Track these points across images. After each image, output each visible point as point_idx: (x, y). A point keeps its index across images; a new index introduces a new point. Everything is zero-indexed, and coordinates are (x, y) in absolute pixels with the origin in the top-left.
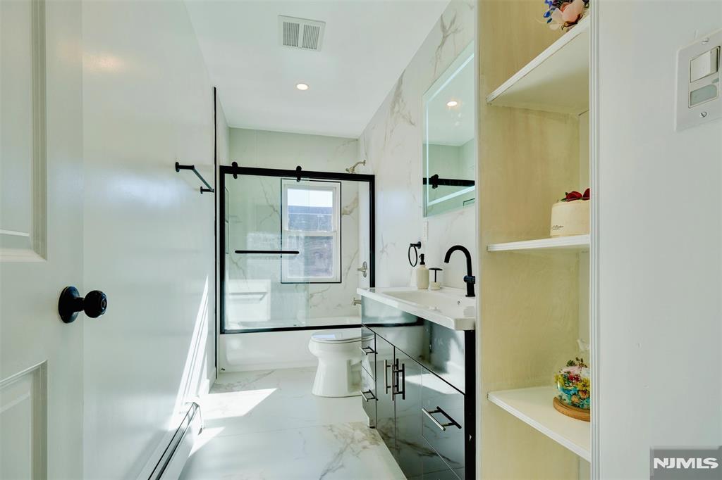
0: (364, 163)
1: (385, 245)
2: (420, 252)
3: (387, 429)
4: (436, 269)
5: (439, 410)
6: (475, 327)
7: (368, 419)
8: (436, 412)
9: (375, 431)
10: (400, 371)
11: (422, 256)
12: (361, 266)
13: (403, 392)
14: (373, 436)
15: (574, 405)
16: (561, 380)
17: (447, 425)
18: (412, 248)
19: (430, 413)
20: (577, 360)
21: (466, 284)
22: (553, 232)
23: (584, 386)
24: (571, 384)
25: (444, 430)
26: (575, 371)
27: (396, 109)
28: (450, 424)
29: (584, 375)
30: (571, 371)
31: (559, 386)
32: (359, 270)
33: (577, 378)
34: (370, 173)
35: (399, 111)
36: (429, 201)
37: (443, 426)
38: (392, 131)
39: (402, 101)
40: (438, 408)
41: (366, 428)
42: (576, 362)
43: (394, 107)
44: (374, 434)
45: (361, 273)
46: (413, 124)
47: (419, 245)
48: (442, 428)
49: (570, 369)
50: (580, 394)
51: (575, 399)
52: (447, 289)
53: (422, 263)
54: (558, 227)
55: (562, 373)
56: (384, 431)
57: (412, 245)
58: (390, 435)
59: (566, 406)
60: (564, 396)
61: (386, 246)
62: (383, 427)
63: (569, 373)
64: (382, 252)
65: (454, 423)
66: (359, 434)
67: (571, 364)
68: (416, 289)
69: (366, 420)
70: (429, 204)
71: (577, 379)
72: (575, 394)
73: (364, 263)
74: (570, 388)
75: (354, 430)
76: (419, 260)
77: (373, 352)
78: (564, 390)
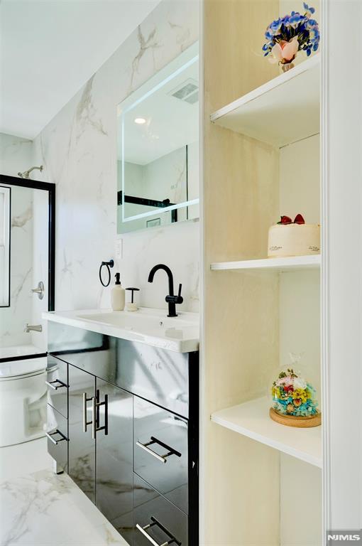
0: (41, 168)
1: (68, 263)
2: (114, 271)
3: (77, 471)
4: (133, 289)
5: (154, 440)
6: (198, 347)
7: (55, 462)
8: (151, 443)
9: (65, 476)
10: (102, 404)
11: (118, 276)
12: (36, 287)
13: (106, 427)
14: (61, 483)
15: (288, 414)
16: (278, 392)
17: (166, 456)
18: (105, 267)
19: (145, 445)
20: (289, 371)
21: (167, 304)
22: (270, 253)
23: (298, 395)
24: (286, 395)
25: (165, 461)
26: (288, 381)
27: (84, 113)
28: (169, 454)
29: (297, 385)
30: (286, 382)
31: (276, 397)
32: (33, 291)
33: (291, 388)
34: (50, 181)
35: (87, 117)
36: (125, 217)
37: (163, 457)
38: (78, 137)
39: (92, 106)
40: (152, 438)
41: (52, 475)
42: (287, 373)
43: (81, 111)
44: (63, 481)
45: (36, 295)
46: (105, 134)
47: (111, 264)
48: (163, 460)
49: (283, 380)
50: (295, 402)
51: (290, 408)
52: (144, 310)
53: (118, 283)
54: (277, 248)
55: (278, 384)
56: (74, 474)
57: (104, 263)
58: (82, 477)
59: (281, 416)
60: (280, 407)
61: (70, 264)
62: (73, 470)
63: (284, 384)
64: (65, 270)
65: (173, 452)
66: (44, 486)
67: (283, 376)
68: (110, 311)
69: (52, 465)
70: (124, 220)
71: (292, 390)
72: (290, 403)
73: (40, 283)
74: (286, 399)
75: (36, 481)
76: (114, 279)
77: (64, 385)
78: (280, 401)
